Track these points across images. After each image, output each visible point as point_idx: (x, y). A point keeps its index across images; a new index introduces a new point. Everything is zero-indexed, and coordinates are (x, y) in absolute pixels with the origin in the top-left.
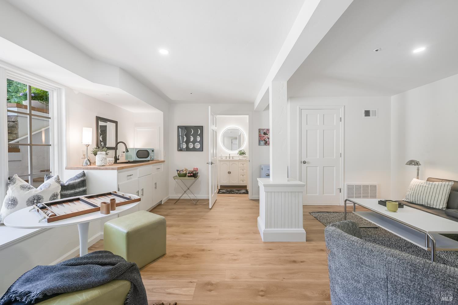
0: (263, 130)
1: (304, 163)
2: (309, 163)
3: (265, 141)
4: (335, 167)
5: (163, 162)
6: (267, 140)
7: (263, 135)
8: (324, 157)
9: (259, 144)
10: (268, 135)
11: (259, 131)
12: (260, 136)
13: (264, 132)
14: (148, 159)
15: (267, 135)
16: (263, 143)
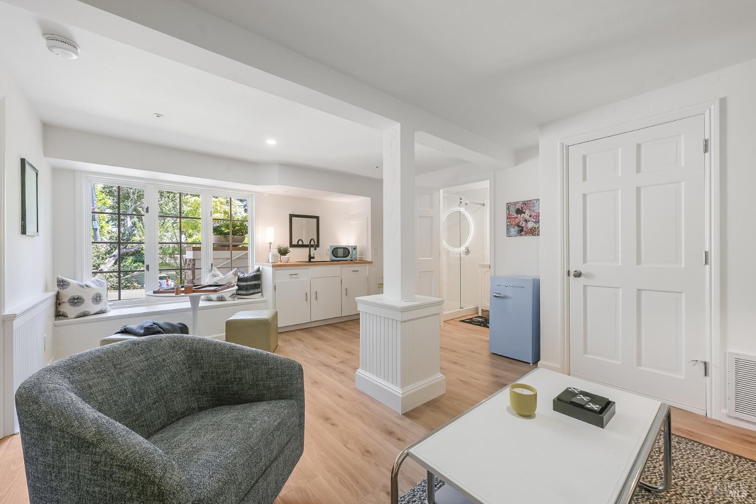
0: (515, 204)
1: (575, 276)
2: (589, 276)
3: (519, 226)
4: (683, 294)
5: (369, 263)
6: (523, 225)
7: (515, 215)
8: (639, 262)
9: (509, 235)
10: (524, 213)
11: (508, 208)
12: (509, 217)
13: (517, 207)
14: (348, 258)
15: (523, 215)
16: (514, 230)
